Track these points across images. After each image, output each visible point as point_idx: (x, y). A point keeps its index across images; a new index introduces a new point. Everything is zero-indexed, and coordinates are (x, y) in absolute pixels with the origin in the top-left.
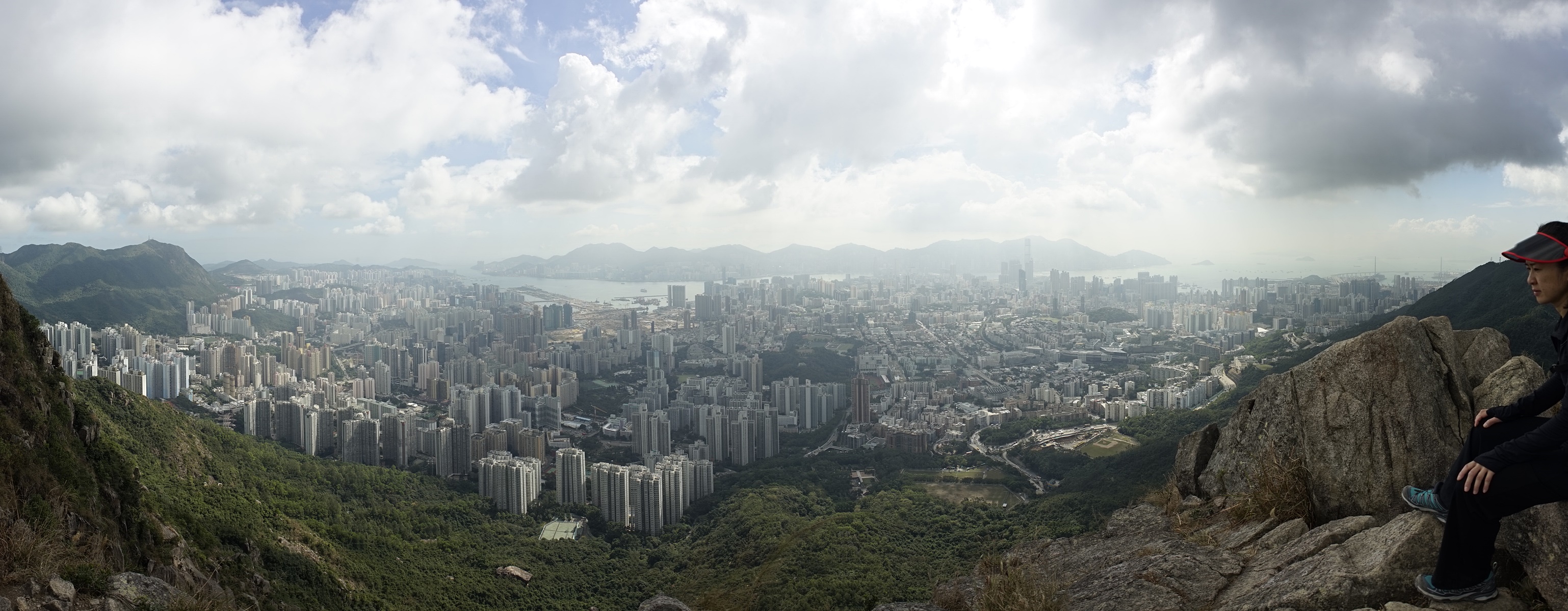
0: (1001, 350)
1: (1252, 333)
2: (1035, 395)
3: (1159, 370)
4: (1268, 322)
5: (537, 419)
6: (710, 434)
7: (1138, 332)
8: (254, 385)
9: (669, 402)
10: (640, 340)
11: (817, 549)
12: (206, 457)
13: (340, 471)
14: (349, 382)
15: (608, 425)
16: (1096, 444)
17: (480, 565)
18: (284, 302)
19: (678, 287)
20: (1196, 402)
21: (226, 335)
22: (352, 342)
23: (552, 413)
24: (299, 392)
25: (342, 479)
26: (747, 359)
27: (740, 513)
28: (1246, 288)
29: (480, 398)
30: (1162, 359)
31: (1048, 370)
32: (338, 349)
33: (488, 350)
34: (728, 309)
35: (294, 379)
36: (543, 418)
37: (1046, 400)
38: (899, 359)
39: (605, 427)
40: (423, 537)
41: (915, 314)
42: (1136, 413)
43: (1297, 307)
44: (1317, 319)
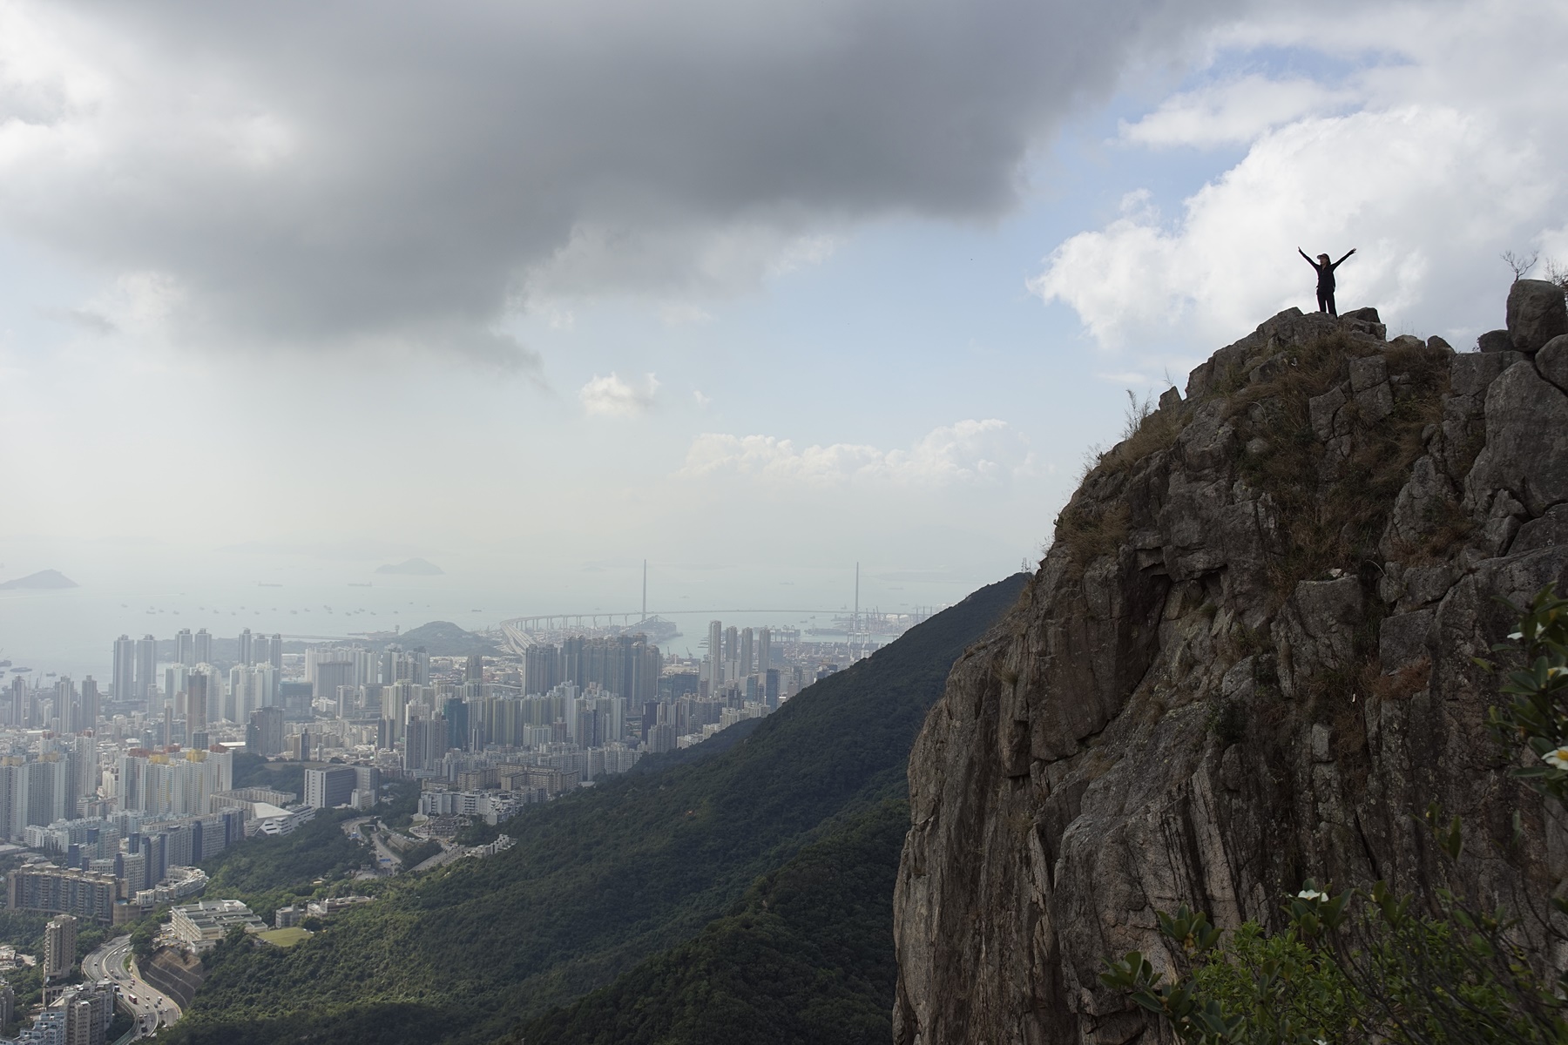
1: (232, 826)
4: (289, 781)
28: (204, 668)
43: (386, 730)
44: (459, 767)
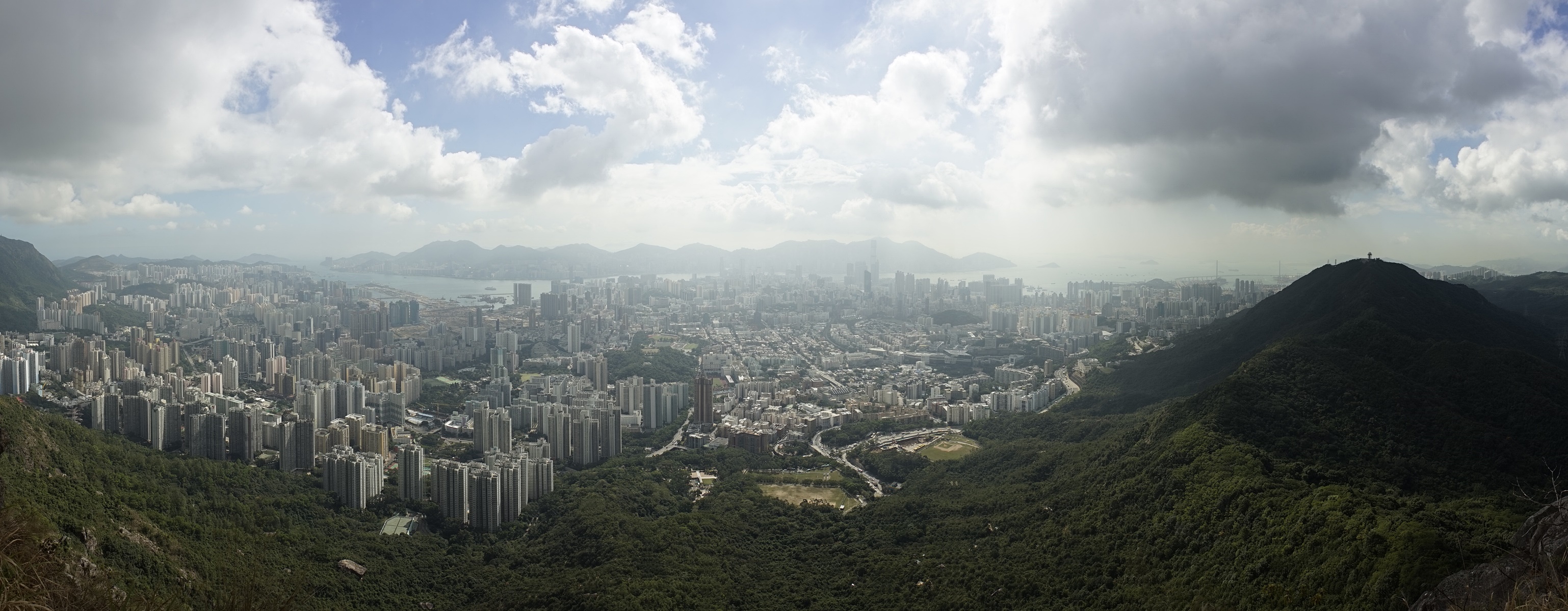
0: (844, 351)
1: (1096, 337)
2: (877, 397)
3: (1003, 372)
4: (1112, 325)
5: (381, 415)
6: (552, 433)
7: (983, 335)
8: (103, 380)
9: (512, 400)
10: (485, 337)
11: (659, 550)
12: (53, 450)
13: (187, 465)
14: (198, 376)
15: (450, 422)
16: (936, 447)
17: (321, 559)
18: (134, 297)
19: (524, 285)
20: (1041, 405)
21: (76, 331)
22: (201, 337)
23: (396, 409)
24: (147, 387)
25: (188, 472)
26: (592, 358)
27: (578, 512)
28: (1091, 291)
29: (326, 395)
30: (1007, 362)
31: (892, 372)
32: (188, 344)
33: (335, 345)
34: (574, 308)
35: (143, 373)
36: (387, 414)
37: (889, 401)
38: (744, 358)
39: (447, 424)
40: (265, 530)
41: (760, 314)
42: (979, 416)
43: (1140, 310)
44: (1161, 322)
